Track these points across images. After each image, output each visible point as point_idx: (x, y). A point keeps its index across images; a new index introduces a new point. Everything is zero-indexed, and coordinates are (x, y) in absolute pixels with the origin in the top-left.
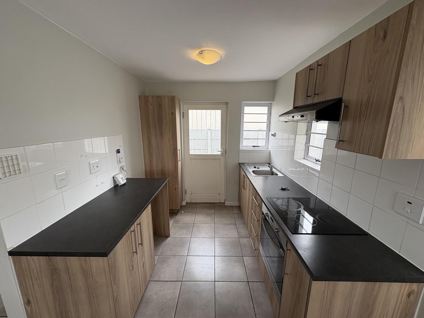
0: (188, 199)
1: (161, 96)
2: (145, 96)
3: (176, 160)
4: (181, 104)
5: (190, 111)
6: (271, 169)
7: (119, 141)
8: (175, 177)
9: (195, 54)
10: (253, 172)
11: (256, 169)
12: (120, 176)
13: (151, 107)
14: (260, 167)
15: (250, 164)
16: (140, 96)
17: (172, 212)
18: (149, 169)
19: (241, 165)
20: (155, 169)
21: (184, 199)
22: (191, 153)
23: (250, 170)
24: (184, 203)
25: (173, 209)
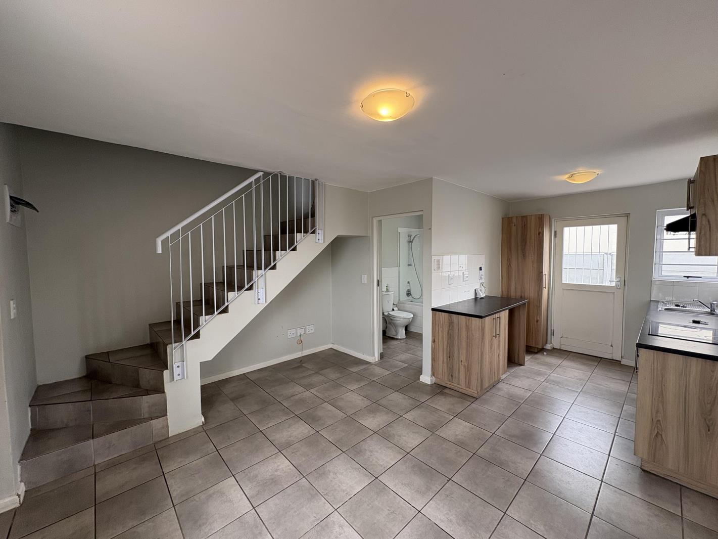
0: (555, 342)
1: (526, 216)
2: (508, 218)
3: (540, 286)
4: (553, 221)
5: (566, 229)
6: (711, 310)
7: (482, 260)
8: (537, 306)
9: (565, 177)
10: (666, 309)
11: (676, 307)
12: (481, 290)
13: (514, 228)
14: (688, 306)
15: (670, 302)
16: (503, 219)
17: (530, 350)
18: (505, 293)
19: (652, 303)
20: (513, 294)
21: (549, 342)
22: (564, 282)
23: (661, 307)
24: (548, 347)
25: (530, 346)
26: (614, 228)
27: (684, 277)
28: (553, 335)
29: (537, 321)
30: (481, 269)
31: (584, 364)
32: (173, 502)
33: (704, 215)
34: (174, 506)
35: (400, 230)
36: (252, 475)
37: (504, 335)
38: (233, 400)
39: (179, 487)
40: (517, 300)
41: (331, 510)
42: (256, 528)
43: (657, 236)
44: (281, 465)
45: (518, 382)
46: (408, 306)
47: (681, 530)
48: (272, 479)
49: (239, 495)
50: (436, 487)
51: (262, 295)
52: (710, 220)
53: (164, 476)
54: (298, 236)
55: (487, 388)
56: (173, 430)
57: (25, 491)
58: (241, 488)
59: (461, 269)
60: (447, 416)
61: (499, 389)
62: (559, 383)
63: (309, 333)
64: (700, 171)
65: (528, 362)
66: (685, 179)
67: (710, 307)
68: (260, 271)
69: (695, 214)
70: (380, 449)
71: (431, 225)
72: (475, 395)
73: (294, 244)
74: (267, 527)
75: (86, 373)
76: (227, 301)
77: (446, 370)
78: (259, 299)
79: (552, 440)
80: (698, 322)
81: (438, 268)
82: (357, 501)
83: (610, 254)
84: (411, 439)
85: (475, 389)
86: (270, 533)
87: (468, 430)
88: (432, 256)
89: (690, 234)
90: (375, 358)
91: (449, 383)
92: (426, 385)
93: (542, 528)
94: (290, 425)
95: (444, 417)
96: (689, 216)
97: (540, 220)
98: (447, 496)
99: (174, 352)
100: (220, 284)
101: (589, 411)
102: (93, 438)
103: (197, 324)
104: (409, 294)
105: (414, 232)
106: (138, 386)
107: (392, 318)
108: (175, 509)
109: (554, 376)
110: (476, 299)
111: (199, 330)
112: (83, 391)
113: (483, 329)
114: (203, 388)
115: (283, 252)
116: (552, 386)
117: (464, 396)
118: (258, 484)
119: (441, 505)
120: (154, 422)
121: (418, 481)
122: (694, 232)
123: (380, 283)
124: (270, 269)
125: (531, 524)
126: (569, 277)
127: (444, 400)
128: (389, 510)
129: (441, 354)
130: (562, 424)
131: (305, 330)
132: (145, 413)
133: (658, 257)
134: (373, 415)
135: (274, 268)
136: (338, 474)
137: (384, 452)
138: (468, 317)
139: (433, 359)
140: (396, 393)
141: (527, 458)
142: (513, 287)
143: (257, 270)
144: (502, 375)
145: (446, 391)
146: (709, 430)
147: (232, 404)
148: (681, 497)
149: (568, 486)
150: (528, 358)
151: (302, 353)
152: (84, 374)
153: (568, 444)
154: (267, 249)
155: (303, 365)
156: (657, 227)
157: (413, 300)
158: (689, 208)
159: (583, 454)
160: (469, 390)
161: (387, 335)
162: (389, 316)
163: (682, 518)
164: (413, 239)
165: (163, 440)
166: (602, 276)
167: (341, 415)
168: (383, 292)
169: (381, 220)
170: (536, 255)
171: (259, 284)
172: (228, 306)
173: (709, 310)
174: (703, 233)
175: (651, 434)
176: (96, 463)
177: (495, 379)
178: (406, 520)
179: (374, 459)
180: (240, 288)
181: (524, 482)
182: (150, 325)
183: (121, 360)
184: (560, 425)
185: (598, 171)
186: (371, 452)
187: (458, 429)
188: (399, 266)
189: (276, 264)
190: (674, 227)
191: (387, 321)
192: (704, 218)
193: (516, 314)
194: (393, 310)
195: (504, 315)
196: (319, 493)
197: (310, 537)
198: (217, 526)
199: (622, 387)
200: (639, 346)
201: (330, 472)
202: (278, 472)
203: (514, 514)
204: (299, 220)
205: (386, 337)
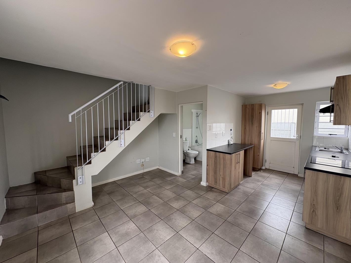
0: (267, 165)
1: (254, 104)
2: (245, 105)
3: (260, 138)
4: (267, 108)
5: (273, 111)
6: (341, 151)
7: (232, 126)
8: (258, 148)
9: (272, 86)
10: (320, 150)
11: (325, 149)
12: (231, 140)
13: (248, 110)
14: (330, 149)
15: (321, 147)
16: (242, 105)
17: (254, 169)
18: (243, 142)
19: (313, 147)
20: (247, 142)
21: (264, 165)
22: (271, 136)
23: (317, 149)
24: (263, 168)
25: (255, 168)
26: (296, 110)
27: (329, 134)
28: (266, 162)
29: (258, 156)
30: (231, 130)
31: (280, 176)
32: (76, 245)
33: (338, 105)
34: (77, 247)
35: (193, 111)
36: (116, 231)
37: (241, 162)
38: (109, 194)
39: (80, 238)
40: (248, 145)
41: (155, 248)
42: (117, 257)
43: (316, 115)
44: (131, 226)
45: (248, 185)
46: (196, 148)
47: (323, 257)
48: (126, 233)
49: (109, 241)
50: (206, 237)
51: (123, 143)
52: (341, 108)
53: (73, 232)
54: (141, 114)
55: (233, 188)
56: (78, 209)
57: (3, 240)
58: (111, 238)
59: (221, 130)
60: (213, 202)
61: (239, 189)
62: (268, 185)
63: (147, 161)
64: (336, 83)
65: (254, 176)
66: (330, 87)
67: (340, 149)
68: (122, 131)
69: (334, 104)
70: (180, 218)
71: (207, 109)
72: (227, 192)
73: (139, 117)
74: (123, 257)
75: (34, 181)
76: (105, 145)
77: (213, 179)
78: (121, 145)
79: (263, 213)
80: (334, 157)
81: (210, 130)
82: (168, 244)
83: (294, 123)
84: (195, 213)
85: (227, 188)
86: (124, 260)
87: (223, 209)
88: (207, 124)
89: (331, 114)
90: (179, 174)
91: (214, 185)
92: (204, 186)
93: (257, 257)
94: (136, 207)
95: (212, 202)
96: (331, 105)
97: (260, 107)
98: (212, 241)
99: (78, 171)
100: (101, 137)
101: (282, 199)
102: (37, 213)
103: (90, 157)
104: (196, 142)
105: (199, 111)
106: (60, 188)
107: (188, 154)
108: (77, 248)
109: (266, 182)
110: (229, 144)
111: (91, 160)
112: (32, 190)
113: (231, 160)
114: (93, 188)
115: (133, 121)
116: (265, 187)
117: (222, 192)
118: (119, 236)
119: (208, 246)
120: (68, 205)
121: (198, 234)
122: (333, 113)
123: (182, 137)
124: (126, 130)
125: (251, 255)
126: (274, 134)
127: (212, 194)
128: (183, 248)
129: (211, 172)
130: (269, 205)
131: (145, 159)
132: (64, 201)
133: (316, 125)
134: (177, 201)
135: (129, 129)
136: (159, 231)
137: (182, 219)
138: (224, 154)
139: (207, 174)
140: (189, 190)
141: (251, 222)
142: (247, 139)
143: (120, 130)
144: (241, 181)
145: (213, 189)
146: (338, 209)
147: (108, 196)
148: (324, 241)
149: (270, 236)
150: (253, 173)
151: (143, 171)
152: (34, 182)
153: (271, 215)
154: (125, 120)
155: (144, 177)
156: (317, 110)
157: (199, 145)
158: (331, 101)
159: (278, 220)
160: (224, 189)
161: (185, 162)
162: (187, 153)
163: (324, 251)
164: (199, 115)
165: (73, 214)
166: (290, 134)
167: (161, 201)
168: (184, 141)
169: (183, 106)
170: (258, 123)
171: (121, 137)
172: (105, 148)
173: (340, 151)
174: (337, 113)
175: (310, 211)
176: (39, 226)
177: (237, 184)
178: (191, 253)
179: (177, 223)
180: (112, 139)
181: (249, 234)
182: (67, 157)
183: (52, 175)
184: (267, 206)
185: (289, 83)
186: (175, 219)
187: (218, 208)
188: (192, 128)
189: (130, 127)
190: (323, 111)
191: (186, 155)
192: (338, 107)
193: (248, 152)
194: (189, 150)
195: (242, 153)
196: (149, 240)
197: (144, 262)
198: (99, 256)
199: (298, 188)
200: (306, 168)
201: (155, 230)
202: (130, 230)
203: (244, 250)
204: (141, 106)
205: (185, 163)
